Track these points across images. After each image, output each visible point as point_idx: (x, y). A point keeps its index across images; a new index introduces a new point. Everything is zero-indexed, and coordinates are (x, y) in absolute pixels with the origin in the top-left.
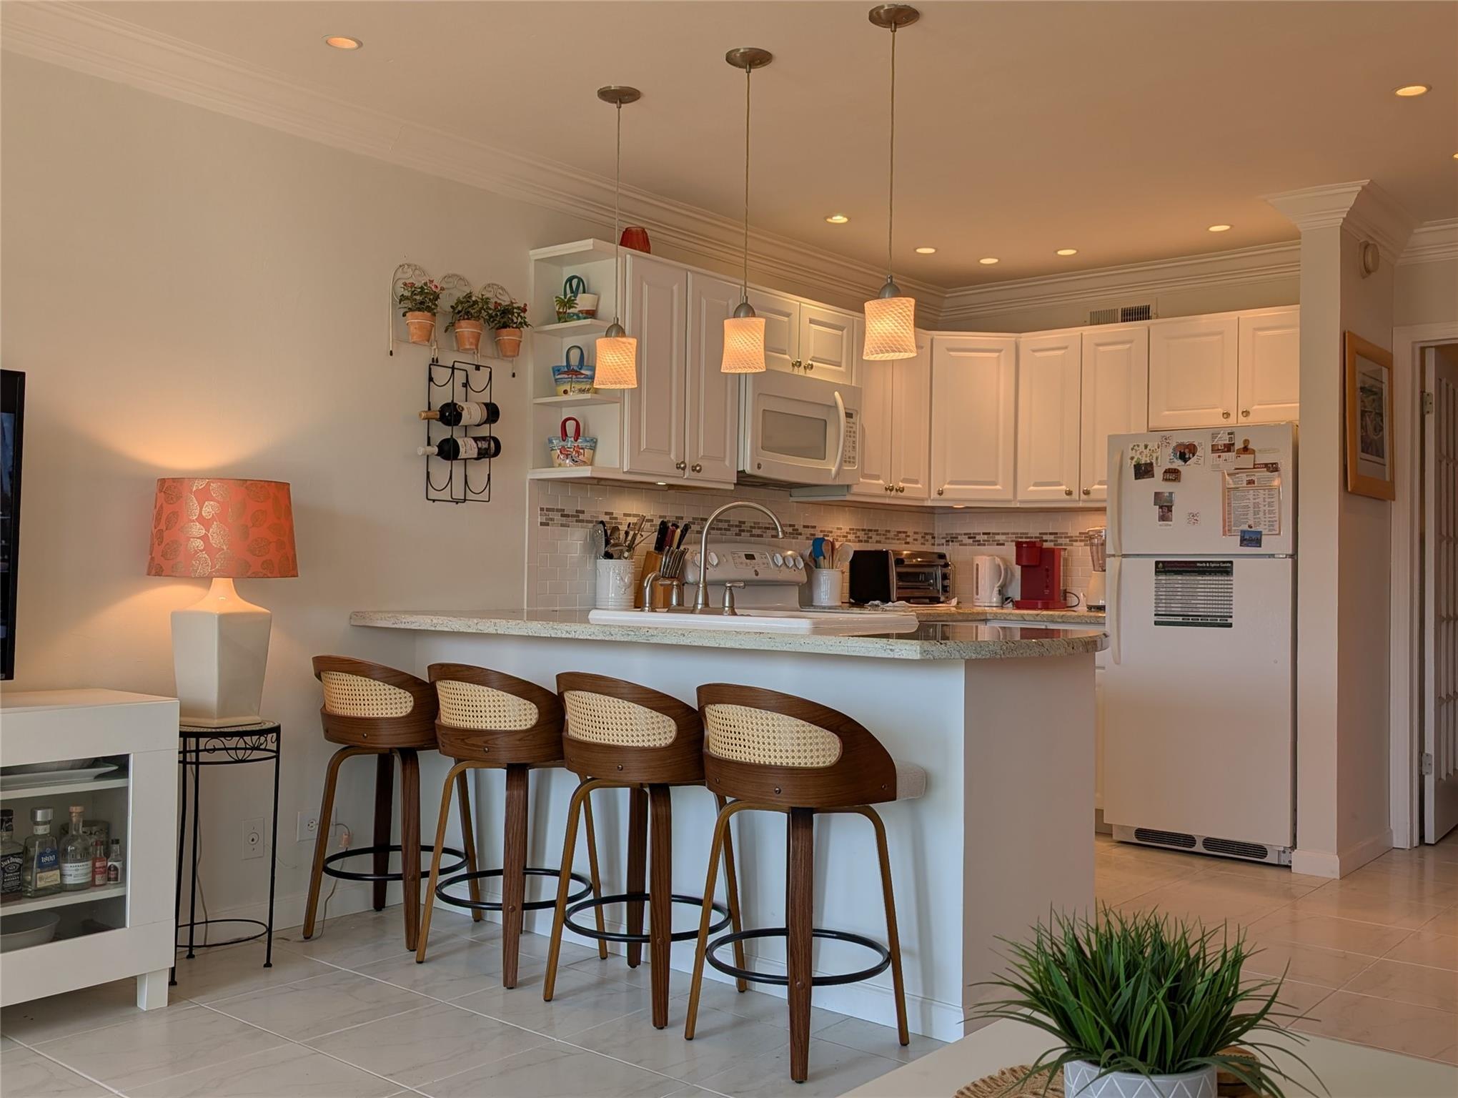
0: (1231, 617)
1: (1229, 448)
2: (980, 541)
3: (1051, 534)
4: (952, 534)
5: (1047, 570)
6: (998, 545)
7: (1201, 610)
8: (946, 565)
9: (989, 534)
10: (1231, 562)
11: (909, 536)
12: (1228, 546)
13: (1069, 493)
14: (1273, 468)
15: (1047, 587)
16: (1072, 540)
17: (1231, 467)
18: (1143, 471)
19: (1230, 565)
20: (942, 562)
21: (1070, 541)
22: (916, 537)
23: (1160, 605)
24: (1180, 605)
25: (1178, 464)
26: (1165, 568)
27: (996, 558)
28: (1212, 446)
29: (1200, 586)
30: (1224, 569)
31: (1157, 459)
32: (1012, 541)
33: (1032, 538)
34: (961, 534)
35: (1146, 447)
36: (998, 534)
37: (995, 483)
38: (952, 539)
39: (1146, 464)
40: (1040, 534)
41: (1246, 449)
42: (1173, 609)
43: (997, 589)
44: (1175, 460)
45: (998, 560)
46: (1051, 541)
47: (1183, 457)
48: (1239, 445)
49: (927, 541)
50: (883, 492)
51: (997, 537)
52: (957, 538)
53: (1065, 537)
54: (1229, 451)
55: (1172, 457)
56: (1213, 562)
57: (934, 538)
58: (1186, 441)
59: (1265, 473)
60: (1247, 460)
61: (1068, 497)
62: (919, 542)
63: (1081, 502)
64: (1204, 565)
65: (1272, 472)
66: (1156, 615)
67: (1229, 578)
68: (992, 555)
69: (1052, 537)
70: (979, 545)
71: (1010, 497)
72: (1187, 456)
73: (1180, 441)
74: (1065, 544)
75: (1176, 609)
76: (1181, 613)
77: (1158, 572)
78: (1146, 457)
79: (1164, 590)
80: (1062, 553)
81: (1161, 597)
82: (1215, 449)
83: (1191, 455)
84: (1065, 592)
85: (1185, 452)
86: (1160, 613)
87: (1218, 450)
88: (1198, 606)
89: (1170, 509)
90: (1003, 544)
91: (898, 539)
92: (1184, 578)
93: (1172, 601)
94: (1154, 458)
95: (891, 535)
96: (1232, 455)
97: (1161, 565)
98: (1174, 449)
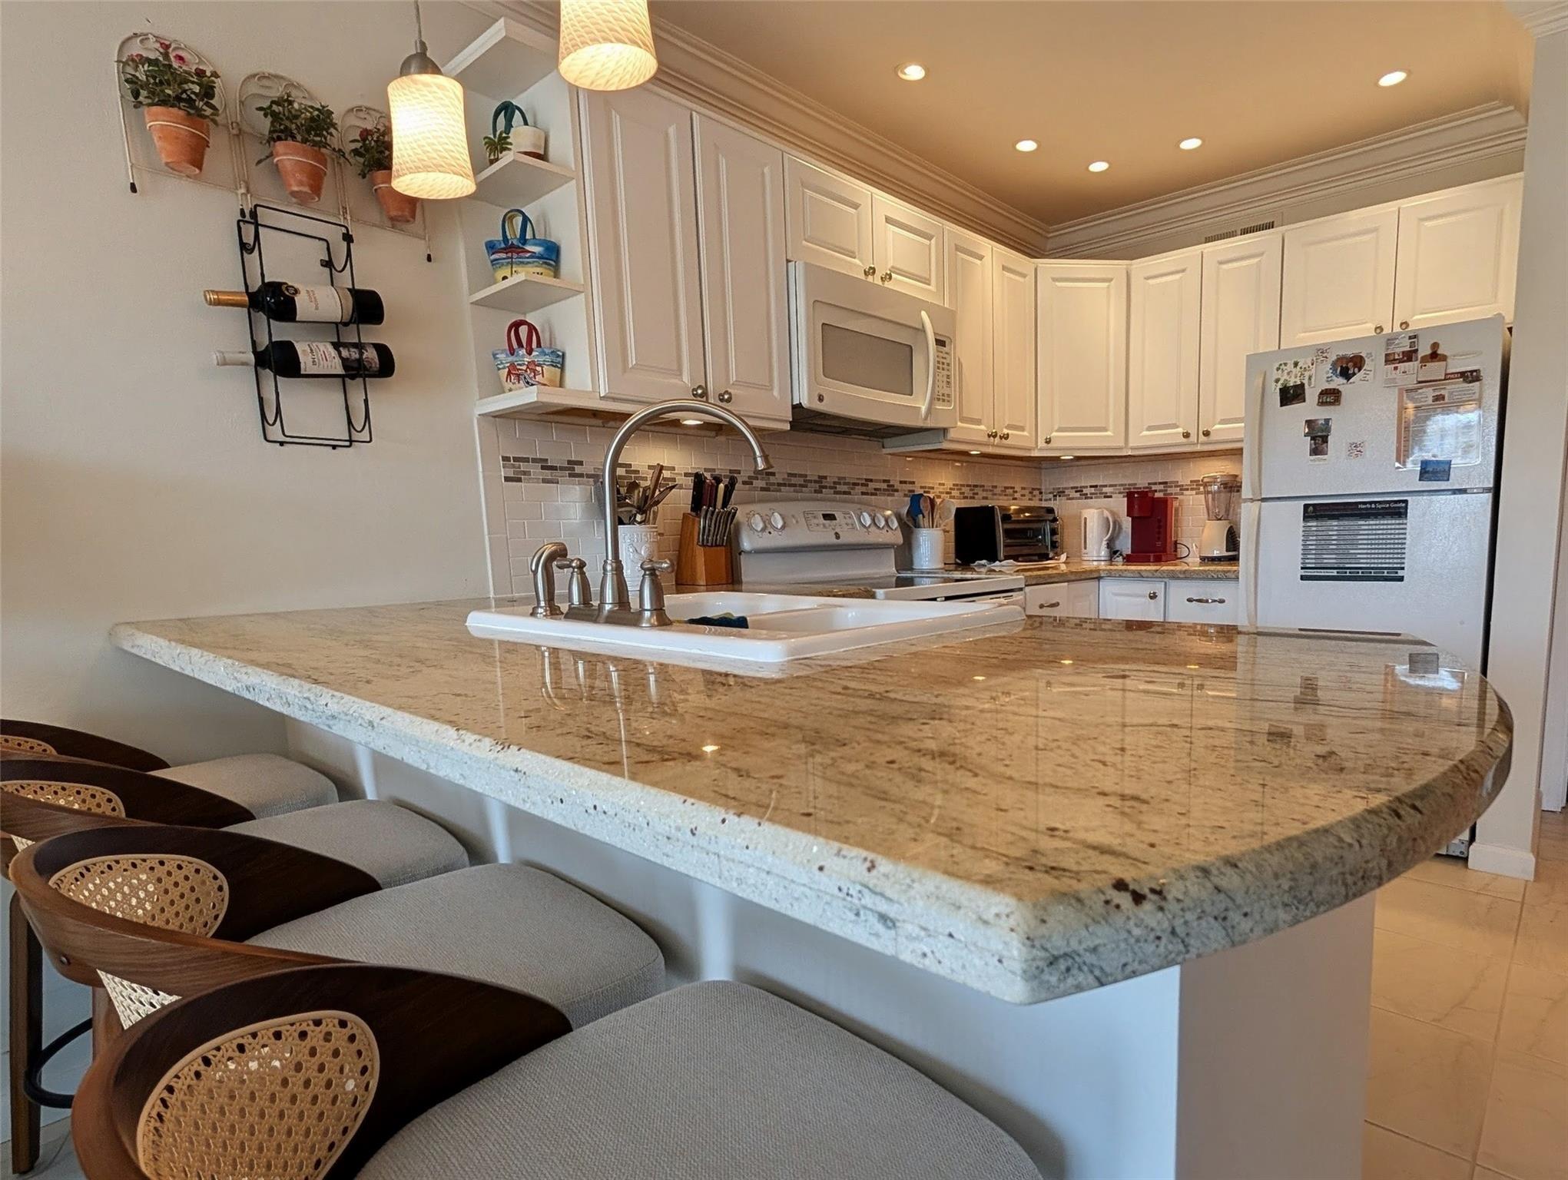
0: (1403, 569)
1: (1409, 356)
7: (1361, 561)
10: (1406, 502)
12: (1403, 482)
14: (1472, 377)
17: (1411, 381)
18: (1291, 395)
19: (1403, 505)
23: (1309, 557)
24: (1333, 556)
25: (1338, 382)
26: (1316, 512)
29: (1362, 532)
30: (1396, 510)
31: (1310, 378)
35: (1296, 364)
39: (1295, 387)
41: (1435, 356)
42: (1324, 561)
44: (1334, 378)
47: (1346, 374)
48: (1424, 350)
54: (1410, 360)
55: (1331, 375)
56: (1380, 503)
58: (1350, 352)
59: (1460, 385)
64: (1368, 506)
65: (1470, 382)
66: (1301, 569)
67: (1402, 522)
72: (1351, 372)
73: (1342, 353)
75: (1330, 559)
76: (1334, 566)
77: (1307, 517)
78: (1296, 378)
79: (1315, 538)
81: (1310, 547)
83: (1356, 370)
85: (1349, 366)
86: (1308, 566)
87: (1394, 360)
88: (1359, 556)
89: (1324, 440)
92: (1340, 523)
94: (1307, 378)
97: (1311, 509)
98: (1334, 364)
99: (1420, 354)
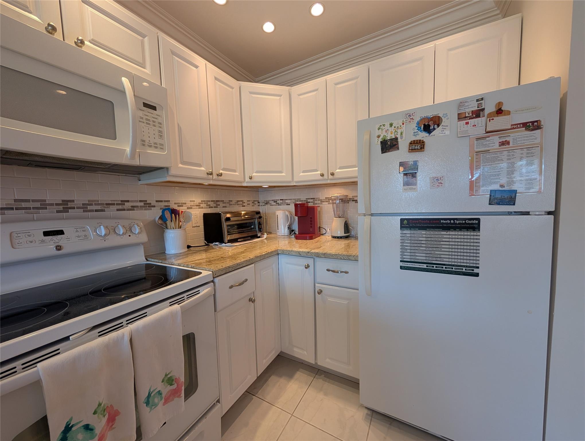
0: (478, 268)
1: (477, 114)
2: (279, 203)
3: (311, 199)
4: (267, 200)
5: (311, 218)
6: (287, 205)
7: (445, 260)
8: (260, 217)
9: (283, 200)
10: (478, 220)
11: (245, 203)
12: (476, 205)
13: (322, 175)
14: (533, 126)
15: (311, 227)
16: (322, 201)
17: (481, 132)
18: (389, 145)
19: (477, 222)
20: (258, 216)
21: (321, 202)
22: (249, 203)
23: (405, 254)
24: (424, 255)
25: (422, 136)
26: (410, 224)
27: (286, 212)
28: (458, 114)
29: (444, 240)
31: (401, 134)
32: (293, 203)
33: (303, 201)
34: (270, 201)
35: (391, 125)
36: (287, 200)
37: (281, 172)
38: (267, 203)
39: (391, 140)
40: (306, 199)
41: (499, 112)
42: (417, 258)
43: (287, 227)
44: (419, 133)
45: (287, 213)
46: (311, 202)
47: (427, 129)
49: (256, 204)
50: (205, 176)
51: (287, 201)
52: (269, 202)
53: (319, 200)
54: (478, 116)
55: (416, 131)
56: (457, 219)
57: (259, 202)
58: (430, 114)
59: (523, 133)
60: (500, 122)
61: (321, 178)
62: (251, 205)
63: (329, 180)
64: (449, 222)
65: (533, 130)
66: (401, 261)
67: (475, 234)
68: (284, 210)
69: (312, 200)
70: (278, 205)
71: (290, 179)
72: (432, 128)
73: (423, 115)
74: (319, 204)
75: (421, 257)
76: (425, 261)
77: (402, 227)
78: (391, 134)
79: (409, 241)
80: (318, 208)
81: (406, 248)
82: (461, 117)
83: (436, 126)
84: (320, 228)
86: (405, 260)
87: (466, 117)
88: (442, 256)
89: (414, 175)
90: (289, 205)
91: (237, 205)
92: (428, 233)
93: (417, 251)
94: (399, 134)
95: (233, 202)
96: (480, 121)
97: (406, 222)
98: (418, 123)
99: (487, 112)
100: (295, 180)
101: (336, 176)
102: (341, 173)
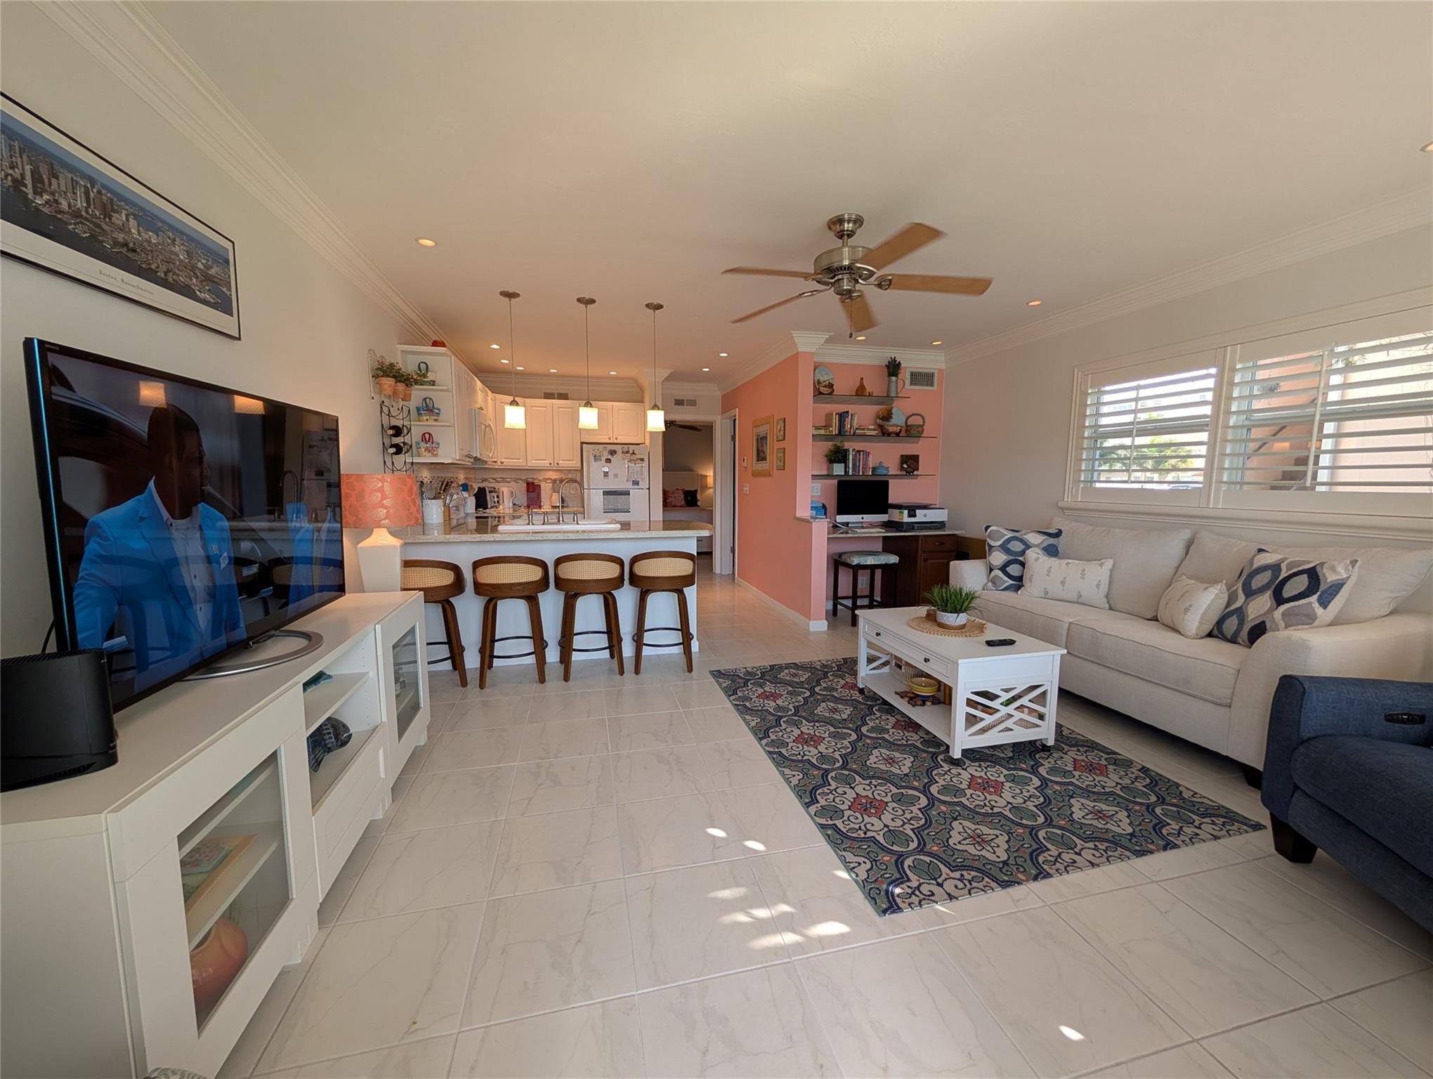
1: (627, 452)
2: (502, 481)
9: (502, 478)
12: (629, 486)
14: (642, 460)
15: (536, 500)
24: (612, 506)
25: (610, 457)
26: (606, 493)
27: (510, 488)
28: (622, 450)
29: (619, 499)
30: (627, 493)
33: (533, 480)
34: (488, 478)
36: (506, 478)
40: (525, 478)
41: (633, 453)
48: (631, 452)
52: (486, 480)
53: (538, 480)
60: (634, 457)
61: (549, 465)
63: (554, 467)
68: (507, 487)
70: (499, 483)
71: (523, 464)
73: (610, 449)
74: (541, 482)
79: (606, 500)
82: (623, 453)
88: (619, 506)
92: (613, 496)
93: (610, 504)
96: (629, 455)
100: (528, 465)
101: (560, 465)
102: (564, 464)
